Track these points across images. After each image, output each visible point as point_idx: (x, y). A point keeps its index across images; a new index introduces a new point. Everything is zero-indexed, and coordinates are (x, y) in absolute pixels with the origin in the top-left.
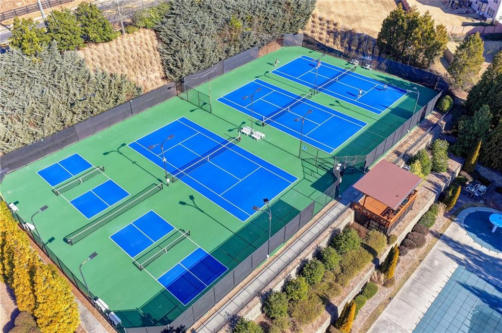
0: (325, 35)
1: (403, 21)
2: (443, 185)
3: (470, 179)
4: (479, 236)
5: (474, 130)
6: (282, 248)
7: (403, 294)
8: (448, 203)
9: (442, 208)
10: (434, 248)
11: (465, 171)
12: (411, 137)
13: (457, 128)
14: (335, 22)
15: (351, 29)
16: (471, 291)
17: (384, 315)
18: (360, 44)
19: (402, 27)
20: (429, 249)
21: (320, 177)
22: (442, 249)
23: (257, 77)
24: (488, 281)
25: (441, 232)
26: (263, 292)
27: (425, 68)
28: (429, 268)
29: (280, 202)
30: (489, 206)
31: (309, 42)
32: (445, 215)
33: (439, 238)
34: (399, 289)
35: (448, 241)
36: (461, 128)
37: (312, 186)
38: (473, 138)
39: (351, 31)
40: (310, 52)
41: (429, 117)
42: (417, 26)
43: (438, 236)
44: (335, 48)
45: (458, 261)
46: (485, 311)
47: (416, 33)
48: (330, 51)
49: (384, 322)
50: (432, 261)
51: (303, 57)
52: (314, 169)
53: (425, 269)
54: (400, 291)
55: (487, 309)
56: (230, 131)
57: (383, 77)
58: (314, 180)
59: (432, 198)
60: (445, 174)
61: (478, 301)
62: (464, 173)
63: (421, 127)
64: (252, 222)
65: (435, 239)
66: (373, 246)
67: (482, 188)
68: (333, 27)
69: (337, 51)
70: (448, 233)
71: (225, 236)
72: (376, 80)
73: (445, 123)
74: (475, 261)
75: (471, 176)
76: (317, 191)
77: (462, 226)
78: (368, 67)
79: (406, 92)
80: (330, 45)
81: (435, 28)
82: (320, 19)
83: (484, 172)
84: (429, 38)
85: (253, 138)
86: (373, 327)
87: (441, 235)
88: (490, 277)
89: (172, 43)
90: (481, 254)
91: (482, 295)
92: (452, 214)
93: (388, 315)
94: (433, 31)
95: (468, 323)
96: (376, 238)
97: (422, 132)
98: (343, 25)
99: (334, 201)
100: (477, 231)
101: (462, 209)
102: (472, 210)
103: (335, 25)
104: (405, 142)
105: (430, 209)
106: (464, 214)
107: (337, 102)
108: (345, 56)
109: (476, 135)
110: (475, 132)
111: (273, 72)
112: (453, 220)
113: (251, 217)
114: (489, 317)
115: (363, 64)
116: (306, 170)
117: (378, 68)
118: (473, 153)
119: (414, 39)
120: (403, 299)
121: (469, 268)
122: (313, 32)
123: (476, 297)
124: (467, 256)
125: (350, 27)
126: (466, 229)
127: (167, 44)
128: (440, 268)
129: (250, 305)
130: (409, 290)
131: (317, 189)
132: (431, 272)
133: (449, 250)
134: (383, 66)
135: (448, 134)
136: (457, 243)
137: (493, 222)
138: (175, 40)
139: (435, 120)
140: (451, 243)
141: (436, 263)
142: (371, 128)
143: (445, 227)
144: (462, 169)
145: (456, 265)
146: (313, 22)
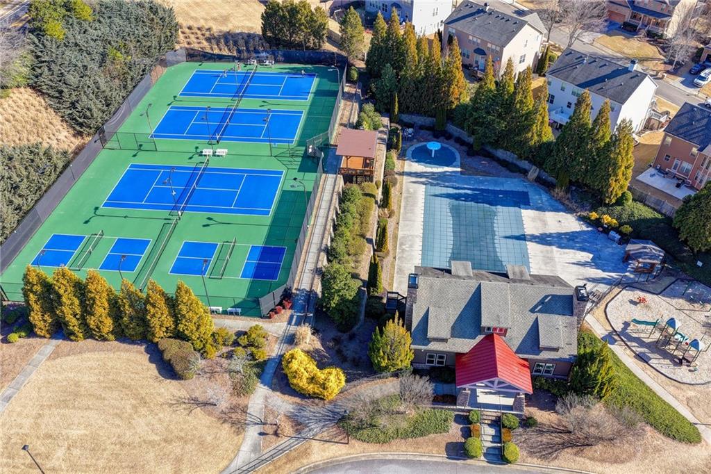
0: (205, 44)
1: (283, 10)
2: (385, 137)
3: (400, 128)
4: (426, 163)
5: (387, 86)
6: (313, 219)
7: (403, 218)
8: (396, 147)
9: (394, 153)
10: (404, 182)
11: (393, 122)
12: (344, 109)
13: (371, 91)
14: (207, 27)
15: (228, 30)
16: (441, 197)
17: (400, 234)
18: (247, 43)
19: (284, 17)
20: (402, 184)
21: (299, 163)
22: (409, 181)
23: (169, 105)
24: (447, 187)
25: (402, 171)
26: (322, 248)
27: (319, 49)
28: (409, 195)
29: (284, 192)
30: (421, 142)
31: (192, 55)
32: (398, 159)
33: (403, 175)
34: (399, 216)
35: (410, 174)
36: (374, 90)
37: (299, 171)
38: (389, 93)
39: (228, 32)
40: (200, 65)
41: (346, 89)
42: (298, 12)
43: (402, 174)
44: (224, 53)
45: (423, 183)
46: (455, 204)
47: (300, 19)
48: (220, 58)
49: (403, 237)
50: (408, 190)
51: (197, 71)
52: (291, 159)
53: (407, 198)
54: (401, 217)
55: (456, 202)
56: (190, 158)
57: (285, 69)
58: (298, 167)
59: (384, 147)
60: (382, 129)
61: (447, 201)
62: (393, 125)
63: (345, 99)
64: (276, 214)
65: (402, 177)
66: (371, 193)
67: (410, 130)
68: (208, 33)
69: (228, 56)
70: (407, 169)
71: (265, 230)
72: (281, 73)
73: (360, 90)
74: (432, 179)
75: (399, 124)
76: (306, 174)
77: (412, 162)
78: (267, 63)
79: (314, 75)
80: (216, 51)
81: (313, 11)
82: (190, 28)
83: (406, 118)
84: (312, 20)
85: (218, 156)
86: (398, 243)
87: (403, 172)
88: (447, 184)
89: (63, 94)
90: (433, 173)
91: (448, 196)
92: (402, 156)
93: (402, 233)
94: (313, 14)
95: (449, 214)
96: (369, 187)
97: (348, 103)
98: (217, 29)
99: (324, 175)
100: (423, 160)
101: (406, 150)
102: (412, 148)
103: (209, 29)
104: (343, 115)
105: (387, 158)
106: (409, 152)
107: (264, 102)
108: (240, 59)
109: (389, 90)
110: (389, 88)
111: (181, 94)
112: (405, 160)
113: (272, 210)
114: (459, 206)
115: (261, 62)
116: (285, 163)
117: (277, 61)
118: (394, 105)
119: (300, 25)
120: (406, 219)
121: (432, 184)
122: (189, 43)
123: (446, 199)
124: (427, 178)
125: (225, 29)
126: (416, 162)
127: (57, 97)
128: (415, 192)
129: (320, 258)
130: (406, 213)
131: (305, 172)
132: (411, 197)
133: (414, 179)
134: (280, 58)
135: (366, 99)
136: (416, 173)
137: (431, 148)
138: (66, 90)
139: (353, 91)
140: (413, 175)
141: (411, 190)
142: (309, 113)
143: (403, 167)
144: (391, 122)
145: (424, 186)
146: (183, 33)
